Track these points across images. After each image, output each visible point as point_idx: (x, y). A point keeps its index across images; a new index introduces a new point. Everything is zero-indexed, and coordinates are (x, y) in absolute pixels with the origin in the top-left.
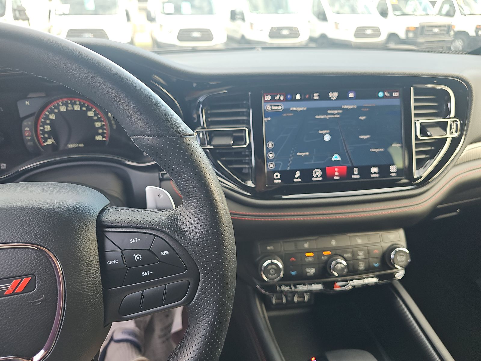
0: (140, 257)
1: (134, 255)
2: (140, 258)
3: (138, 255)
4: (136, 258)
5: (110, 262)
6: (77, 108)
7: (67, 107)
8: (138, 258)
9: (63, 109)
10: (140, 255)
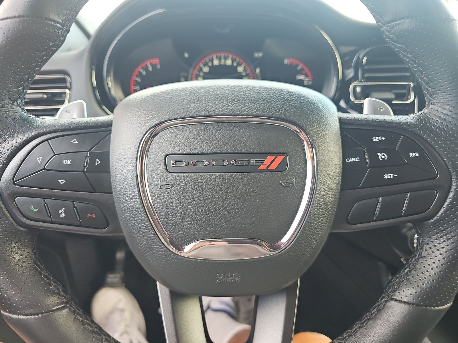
0: (385, 156)
1: (379, 154)
2: (385, 158)
3: (383, 154)
4: (380, 157)
5: (349, 160)
6: (229, 62)
7: (220, 61)
8: (383, 157)
9: (216, 62)
10: (385, 154)
